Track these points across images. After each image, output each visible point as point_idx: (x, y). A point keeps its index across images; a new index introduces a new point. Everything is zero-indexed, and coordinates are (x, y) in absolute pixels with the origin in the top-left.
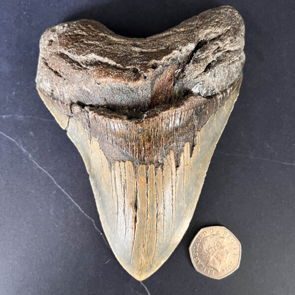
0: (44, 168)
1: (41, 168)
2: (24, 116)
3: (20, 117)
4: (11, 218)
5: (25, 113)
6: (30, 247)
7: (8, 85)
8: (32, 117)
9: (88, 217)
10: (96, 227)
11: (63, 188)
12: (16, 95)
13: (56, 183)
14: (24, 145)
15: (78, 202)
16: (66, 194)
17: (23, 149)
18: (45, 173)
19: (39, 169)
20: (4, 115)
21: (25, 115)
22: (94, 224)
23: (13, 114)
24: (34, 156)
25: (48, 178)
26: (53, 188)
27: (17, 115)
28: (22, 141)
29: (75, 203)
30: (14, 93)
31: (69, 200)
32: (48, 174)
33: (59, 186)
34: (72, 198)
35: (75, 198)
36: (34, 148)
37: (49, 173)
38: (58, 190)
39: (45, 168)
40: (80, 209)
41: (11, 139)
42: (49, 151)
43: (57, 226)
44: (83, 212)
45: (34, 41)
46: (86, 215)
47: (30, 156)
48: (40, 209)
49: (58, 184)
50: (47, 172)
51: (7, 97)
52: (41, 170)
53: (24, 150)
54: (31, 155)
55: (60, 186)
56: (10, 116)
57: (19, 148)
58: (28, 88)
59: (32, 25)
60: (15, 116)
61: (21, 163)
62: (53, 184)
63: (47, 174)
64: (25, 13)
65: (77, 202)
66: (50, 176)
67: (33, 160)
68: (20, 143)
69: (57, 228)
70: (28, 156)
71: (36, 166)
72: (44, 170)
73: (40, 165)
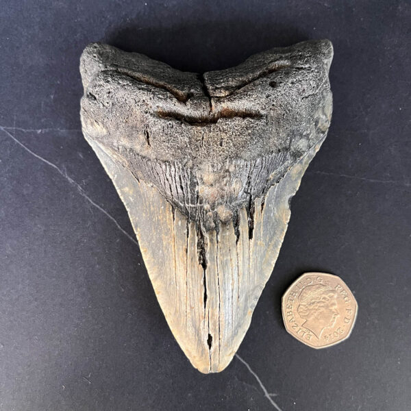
0: (101, 206)
1: (97, 206)
2: (68, 131)
3: (63, 132)
4: (54, 279)
5: (71, 125)
6: (84, 320)
7: (43, 84)
12: (55, 100)
13: (119, 227)
14: (70, 172)
17: (69, 179)
19: (94, 208)
20: (39, 129)
21: (70, 129)
23: (52, 127)
24: (85, 189)
25: (108, 219)
26: (116, 234)
27: (59, 129)
28: (67, 167)
30: (52, 97)
32: (108, 214)
33: (124, 232)
36: (85, 176)
37: (109, 213)
39: (103, 205)
41: (50, 164)
43: (123, 290)
45: (79, 19)
47: (80, 188)
48: (97, 266)
49: (124, 229)
50: (105, 212)
51: (43, 102)
52: (98, 209)
53: (71, 181)
54: (81, 186)
55: (126, 231)
56: (47, 130)
57: (64, 178)
58: (73, 88)
60: (55, 130)
61: (66, 199)
62: (116, 228)
63: (105, 215)
66: (111, 218)
67: (84, 195)
68: (64, 170)
69: (123, 292)
70: (77, 189)
71: (89, 202)
72: (102, 210)
73: (95, 202)
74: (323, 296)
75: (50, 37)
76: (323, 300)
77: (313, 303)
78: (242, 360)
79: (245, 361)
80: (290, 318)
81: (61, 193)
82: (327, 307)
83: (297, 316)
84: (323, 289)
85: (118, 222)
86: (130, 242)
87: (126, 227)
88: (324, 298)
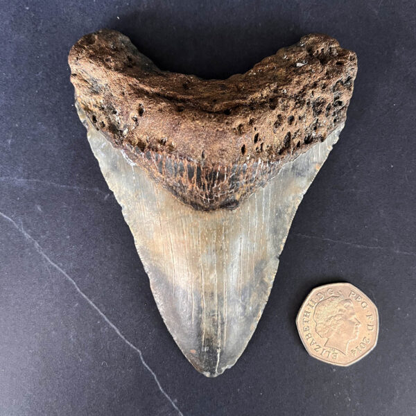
0: (59, 266)
1: (55, 266)
2: (26, 180)
3: (20, 181)
5: (29, 174)
8: (39, 181)
9: (132, 345)
10: (144, 363)
11: (90, 298)
12: (12, 145)
13: (78, 289)
14: (27, 226)
16: (96, 308)
17: (26, 234)
18: (61, 273)
21: (28, 178)
22: (142, 358)
23: (8, 176)
24: (43, 246)
25: (67, 281)
26: (75, 298)
27: (16, 178)
28: (24, 221)
29: (111, 324)
30: (9, 141)
31: (100, 318)
32: (67, 275)
33: (84, 295)
34: (105, 314)
35: (111, 315)
36: (44, 232)
37: (67, 273)
38: (82, 301)
39: (61, 264)
40: (118, 332)
41: (5, 216)
42: (68, 237)
44: (123, 337)
47: (37, 245)
48: (54, 332)
49: (83, 292)
50: (64, 273)
52: (55, 269)
53: (27, 236)
54: (39, 243)
55: (86, 295)
57: (19, 232)
59: (39, 28)
60: (11, 178)
61: (21, 256)
62: (74, 291)
63: (64, 275)
64: (27, 8)
65: (114, 322)
66: (70, 279)
67: (41, 253)
68: (20, 224)
69: (81, 363)
70: (33, 246)
71: (47, 261)
72: (60, 269)
73: (53, 261)
75: (10, 74)
76: (340, 313)
81: (17, 250)
84: (336, 301)
85: (77, 283)
86: (90, 307)
87: (86, 290)
88: (340, 310)
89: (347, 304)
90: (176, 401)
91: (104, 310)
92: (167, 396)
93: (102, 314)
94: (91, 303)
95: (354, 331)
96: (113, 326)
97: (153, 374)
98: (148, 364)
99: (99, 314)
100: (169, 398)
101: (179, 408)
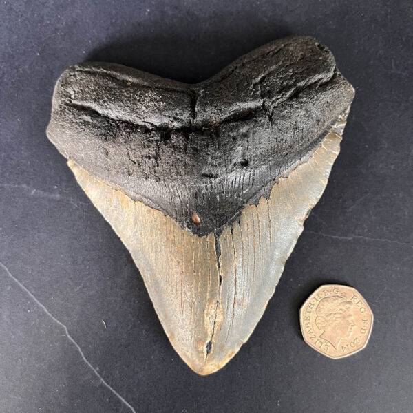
9: (58, 322)
10: (69, 336)
11: (21, 282)
13: (10, 275)
15: (43, 301)
16: (26, 290)
26: (7, 282)
29: (39, 303)
31: (30, 299)
33: (15, 280)
34: (34, 295)
35: (39, 296)
38: (14, 285)
40: (46, 311)
43: (13, 337)
44: (50, 315)
46: (55, 319)
49: (14, 276)
55: (17, 279)
62: (7, 277)
65: (41, 302)
66: (3, 266)
74: (340, 307)
76: (340, 312)
77: (330, 315)
78: (128, 404)
79: (131, 405)
80: (308, 329)
82: (344, 317)
83: (315, 327)
84: (339, 301)
85: (9, 269)
86: (20, 290)
87: (17, 275)
88: (341, 310)
89: (348, 305)
90: (98, 369)
91: (33, 292)
92: (90, 365)
93: (31, 295)
94: (22, 286)
95: (349, 330)
96: (42, 306)
97: (77, 346)
98: (73, 338)
99: (28, 295)
100: (91, 366)
101: (101, 375)
